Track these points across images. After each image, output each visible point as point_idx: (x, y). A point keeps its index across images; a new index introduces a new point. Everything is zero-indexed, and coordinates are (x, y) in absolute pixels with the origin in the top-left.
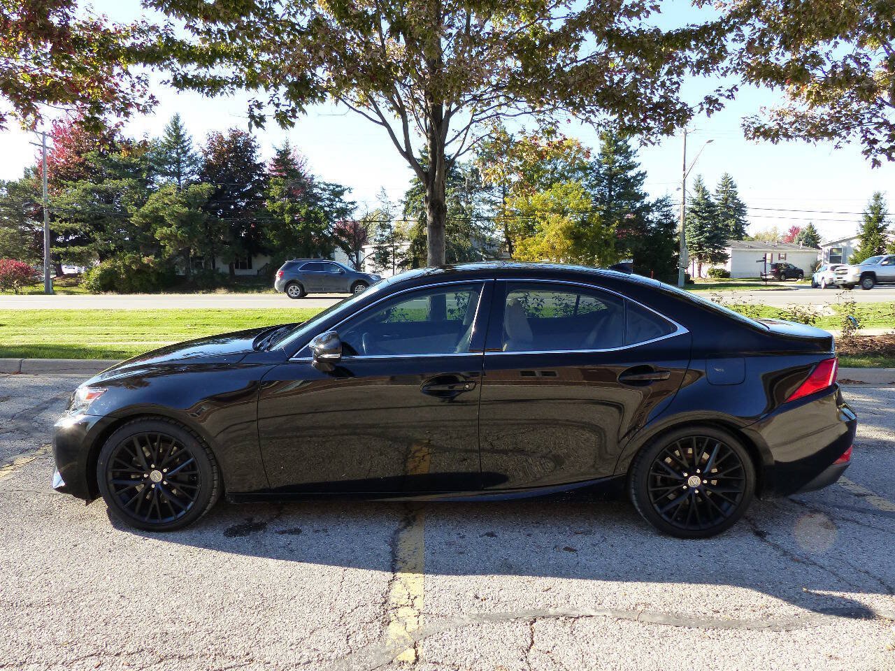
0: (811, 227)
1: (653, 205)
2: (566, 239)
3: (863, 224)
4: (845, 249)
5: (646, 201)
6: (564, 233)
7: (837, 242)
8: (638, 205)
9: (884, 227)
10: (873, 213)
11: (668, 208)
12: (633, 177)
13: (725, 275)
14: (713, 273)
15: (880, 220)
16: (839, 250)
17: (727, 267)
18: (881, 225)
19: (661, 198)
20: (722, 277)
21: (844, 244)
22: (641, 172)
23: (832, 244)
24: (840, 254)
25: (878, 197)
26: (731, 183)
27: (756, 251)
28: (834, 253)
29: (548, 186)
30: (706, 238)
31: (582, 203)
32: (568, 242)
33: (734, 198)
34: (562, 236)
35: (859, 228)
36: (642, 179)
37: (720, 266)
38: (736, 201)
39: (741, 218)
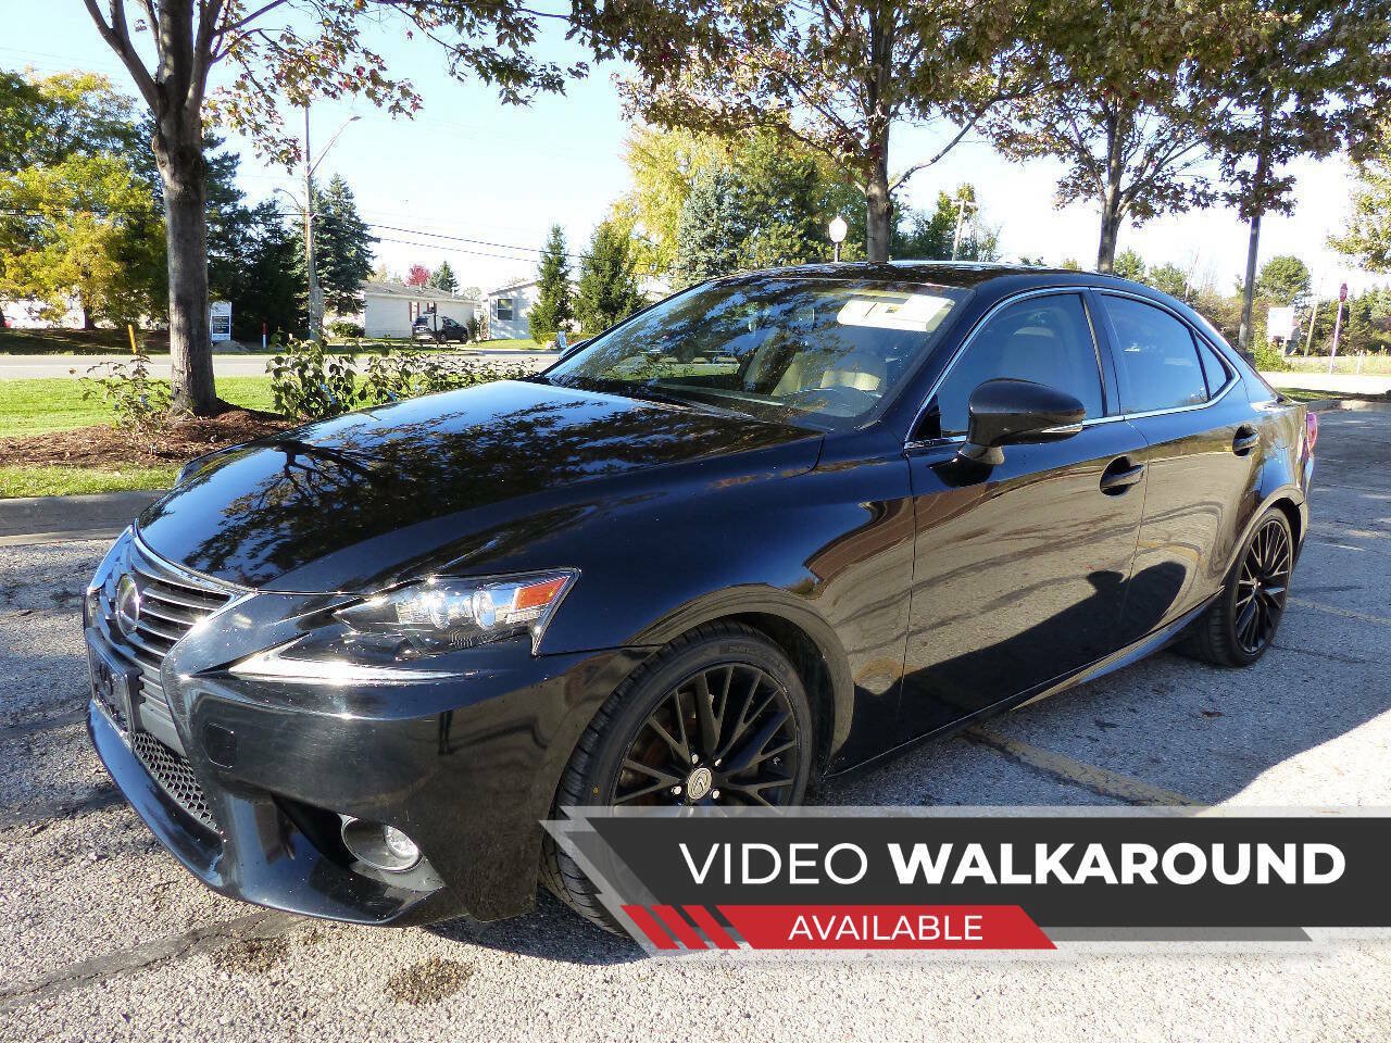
0: (446, 268)
1: (256, 213)
2: (112, 258)
3: (542, 266)
4: (516, 300)
5: (241, 204)
6: (107, 248)
7: (507, 291)
8: (227, 209)
9: (566, 273)
10: (554, 254)
11: (278, 220)
12: (216, 161)
13: (357, 332)
14: (339, 329)
15: (561, 262)
16: (509, 301)
17: (359, 320)
18: (562, 271)
19: (265, 203)
20: (354, 335)
21: (514, 293)
22: (230, 154)
23: (499, 293)
24: (510, 308)
25: (557, 232)
26: (346, 190)
27: (398, 299)
28: (503, 306)
29: (57, 158)
30: (329, 273)
31: (132, 196)
32: (115, 265)
33: (351, 214)
34: (102, 253)
35: (538, 272)
36: (233, 167)
37: (349, 319)
38: (354, 219)
39: (363, 246)
